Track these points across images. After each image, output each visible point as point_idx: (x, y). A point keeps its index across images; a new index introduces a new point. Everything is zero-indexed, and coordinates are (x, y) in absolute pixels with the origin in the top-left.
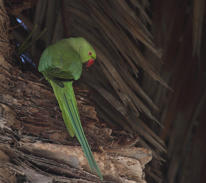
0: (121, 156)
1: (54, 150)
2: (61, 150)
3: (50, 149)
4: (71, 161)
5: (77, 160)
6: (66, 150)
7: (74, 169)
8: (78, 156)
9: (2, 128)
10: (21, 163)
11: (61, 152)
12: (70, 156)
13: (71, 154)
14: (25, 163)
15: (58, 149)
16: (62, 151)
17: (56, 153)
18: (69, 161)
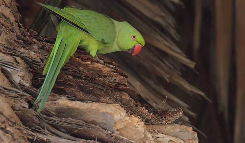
0: (162, 134)
1: (83, 107)
2: (91, 106)
3: (77, 107)
4: (104, 122)
5: (112, 119)
6: (98, 106)
7: (108, 131)
8: (112, 112)
9: (18, 83)
10: (41, 130)
11: (92, 109)
12: (103, 113)
13: (105, 111)
14: (46, 130)
15: (88, 105)
16: (93, 107)
17: (86, 111)
18: (102, 121)
